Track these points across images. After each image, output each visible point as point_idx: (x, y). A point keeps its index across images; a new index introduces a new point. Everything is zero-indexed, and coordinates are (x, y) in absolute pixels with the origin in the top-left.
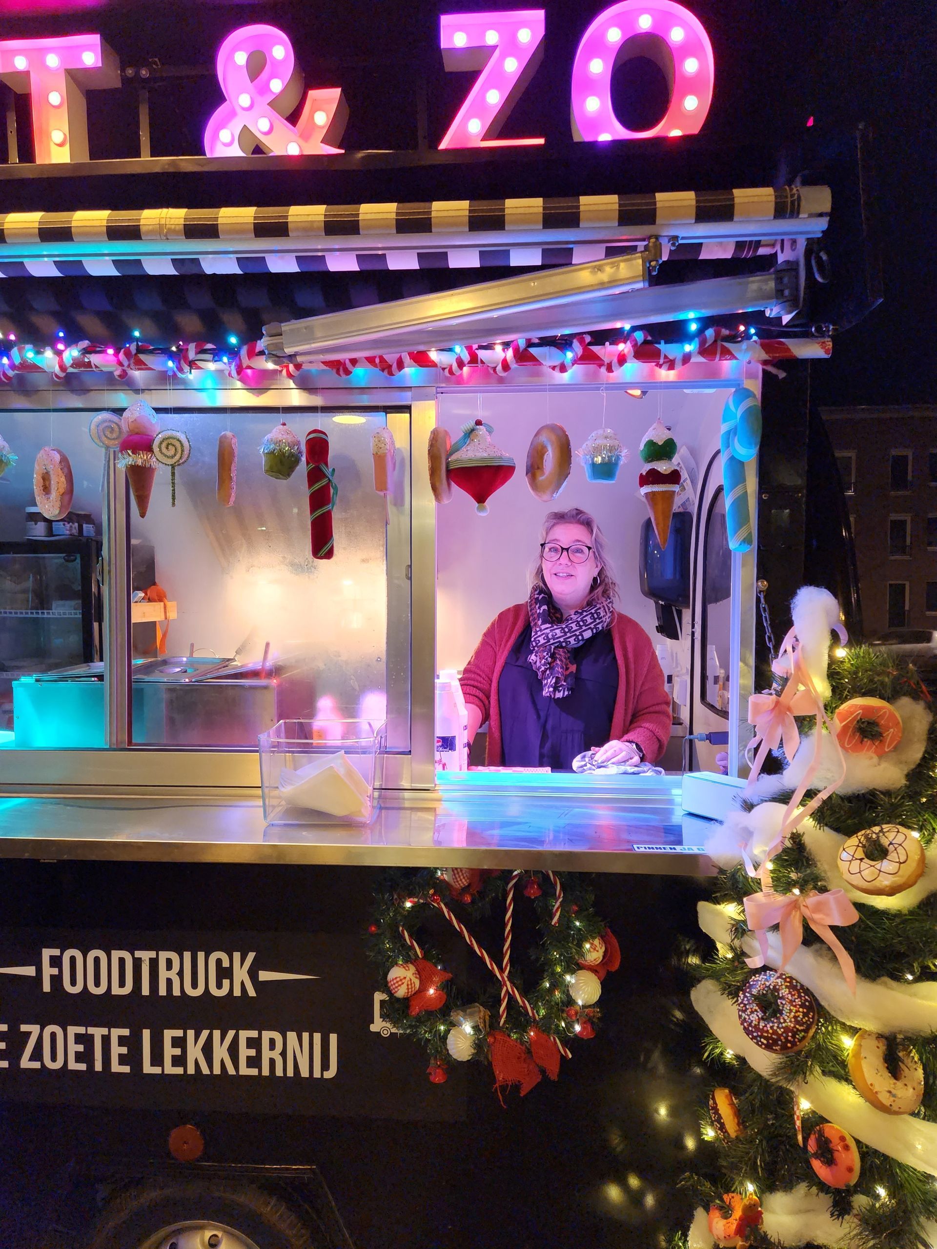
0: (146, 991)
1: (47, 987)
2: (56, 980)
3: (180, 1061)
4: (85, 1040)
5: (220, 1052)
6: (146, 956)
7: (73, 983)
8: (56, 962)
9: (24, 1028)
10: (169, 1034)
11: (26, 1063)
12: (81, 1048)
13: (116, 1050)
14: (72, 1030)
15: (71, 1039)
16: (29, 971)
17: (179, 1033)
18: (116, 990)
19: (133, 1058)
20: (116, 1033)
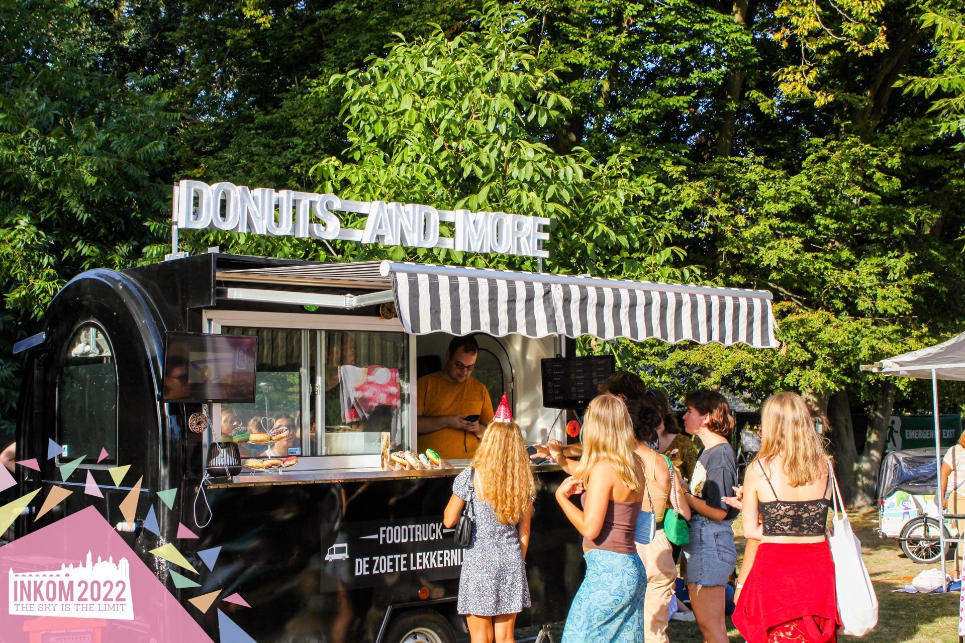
0: (411, 540)
1: (381, 542)
2: (384, 539)
3: (421, 564)
4: (393, 560)
5: (432, 560)
6: (411, 527)
7: (390, 540)
8: (385, 532)
9: (374, 558)
10: (418, 554)
12: (391, 564)
13: (403, 562)
14: (389, 557)
15: (388, 561)
16: (376, 536)
17: (421, 554)
18: (403, 541)
19: (407, 565)
20: (403, 556)
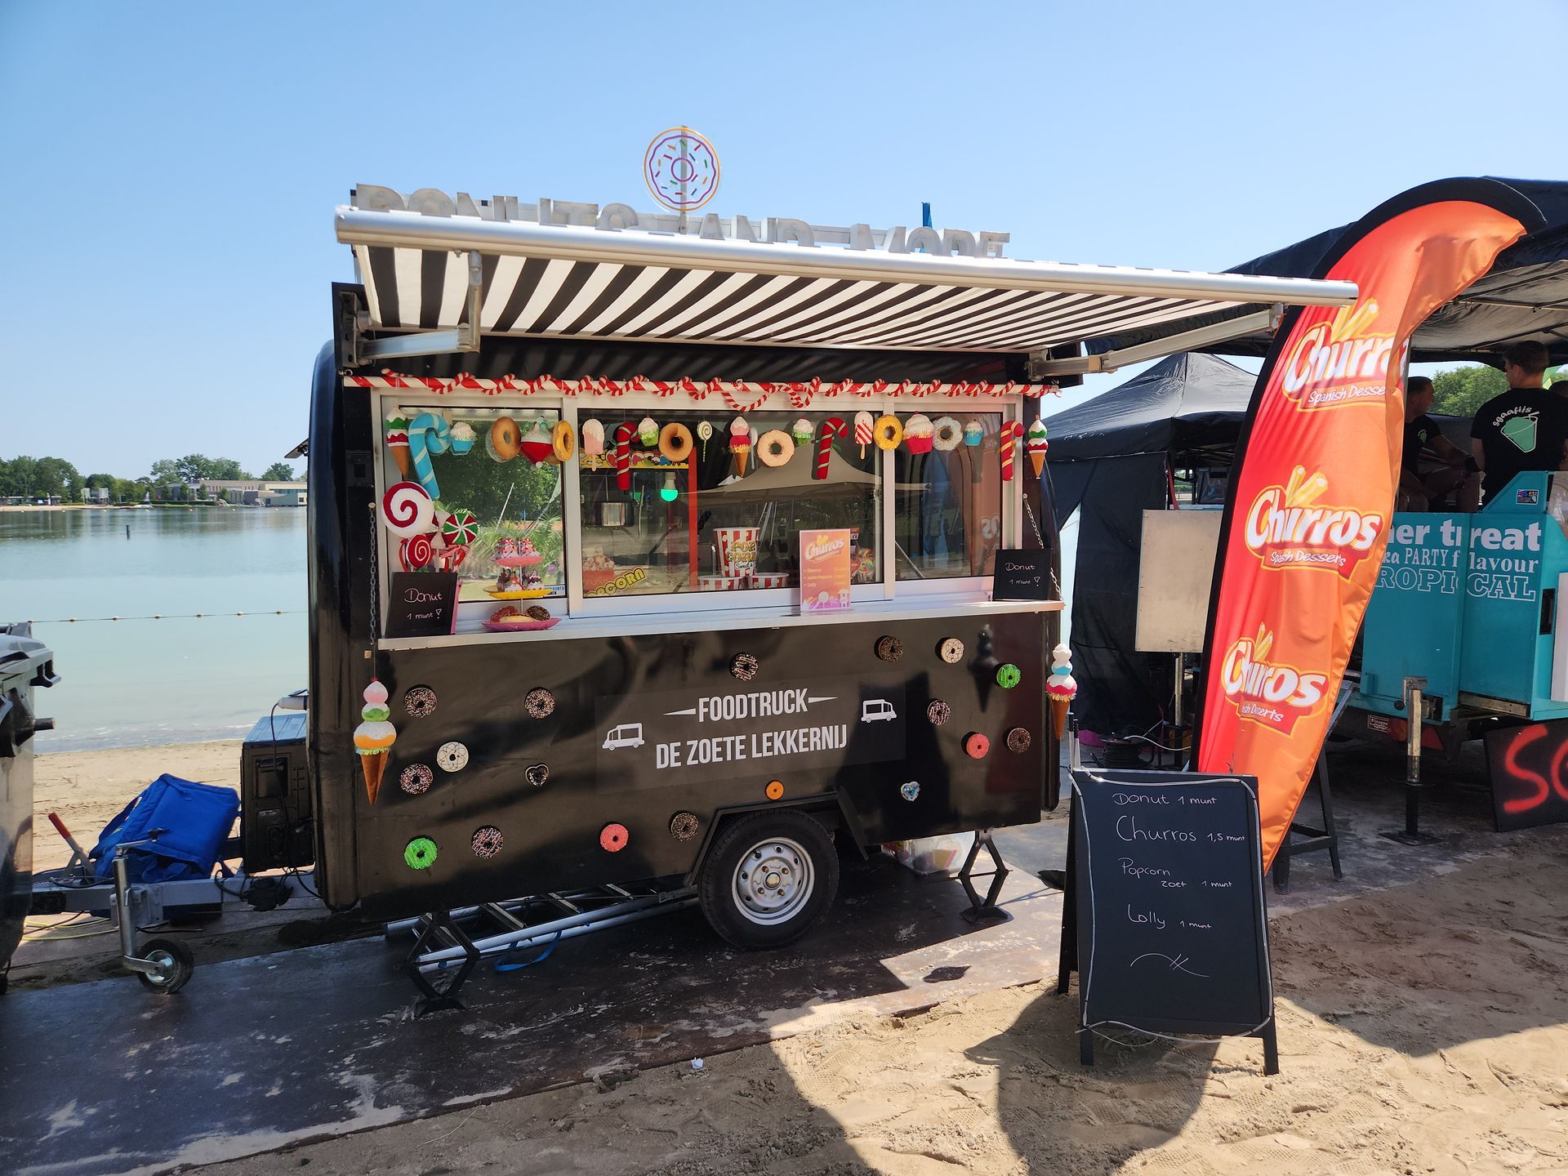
0: (754, 715)
1: (701, 719)
2: (707, 715)
3: (770, 749)
4: (722, 745)
5: (790, 742)
6: (753, 696)
7: (716, 715)
8: (707, 705)
9: (689, 743)
10: (765, 736)
11: (690, 762)
12: (720, 749)
13: (739, 747)
14: (715, 740)
15: (714, 745)
16: (692, 712)
17: (770, 734)
18: (739, 716)
19: (747, 751)
20: (738, 738)
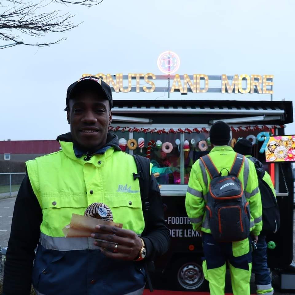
0: (185, 223)
1: (169, 223)
2: (171, 222)
3: (191, 234)
5: (197, 233)
6: (185, 218)
7: (173, 222)
8: (170, 219)
10: (189, 230)
12: (174, 233)
13: (180, 233)
14: (173, 230)
15: (173, 231)
17: (190, 230)
18: (180, 223)
19: (183, 234)
20: (180, 230)
